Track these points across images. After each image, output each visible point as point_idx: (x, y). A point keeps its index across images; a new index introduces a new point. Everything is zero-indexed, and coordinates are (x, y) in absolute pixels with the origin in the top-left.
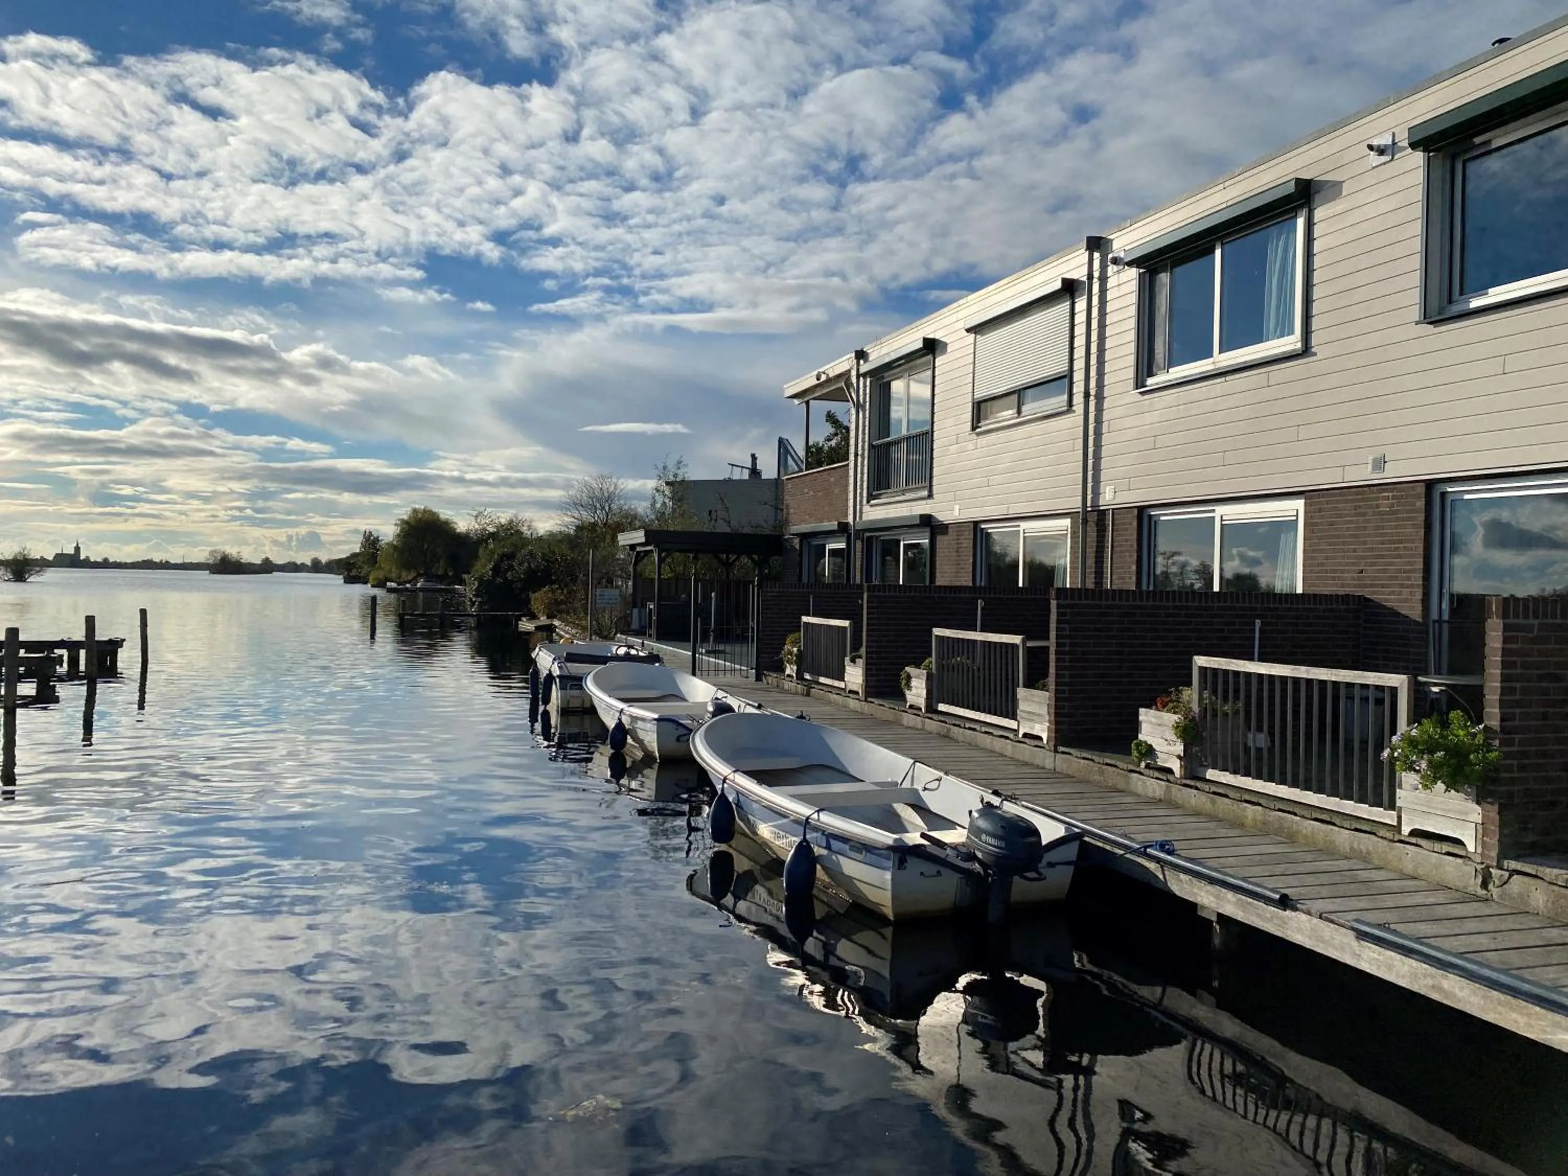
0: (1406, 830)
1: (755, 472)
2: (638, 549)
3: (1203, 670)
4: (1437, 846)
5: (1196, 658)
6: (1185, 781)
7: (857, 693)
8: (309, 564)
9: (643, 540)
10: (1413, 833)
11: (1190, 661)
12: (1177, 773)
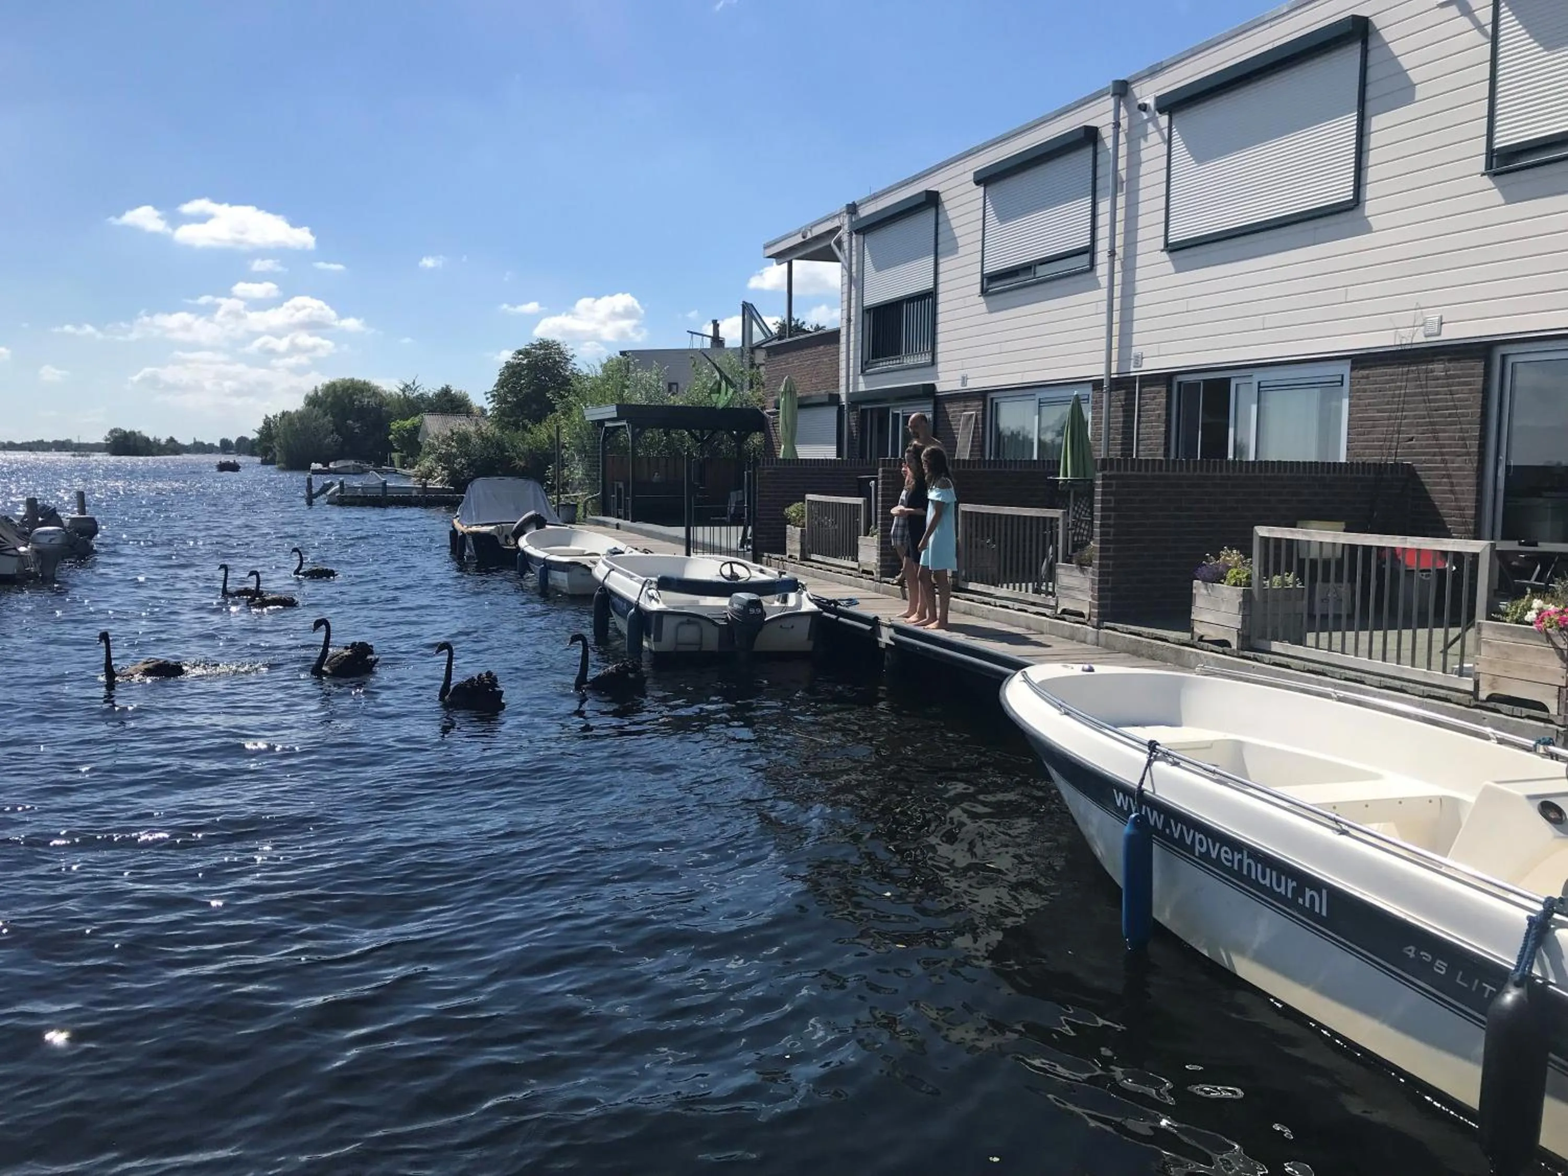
0: (1483, 695)
1: (717, 341)
2: (608, 424)
3: (1266, 540)
4: (1517, 710)
5: (1256, 528)
6: (1242, 653)
7: (871, 573)
8: (218, 444)
9: (615, 415)
10: (1491, 698)
11: (1252, 532)
12: (1234, 647)
